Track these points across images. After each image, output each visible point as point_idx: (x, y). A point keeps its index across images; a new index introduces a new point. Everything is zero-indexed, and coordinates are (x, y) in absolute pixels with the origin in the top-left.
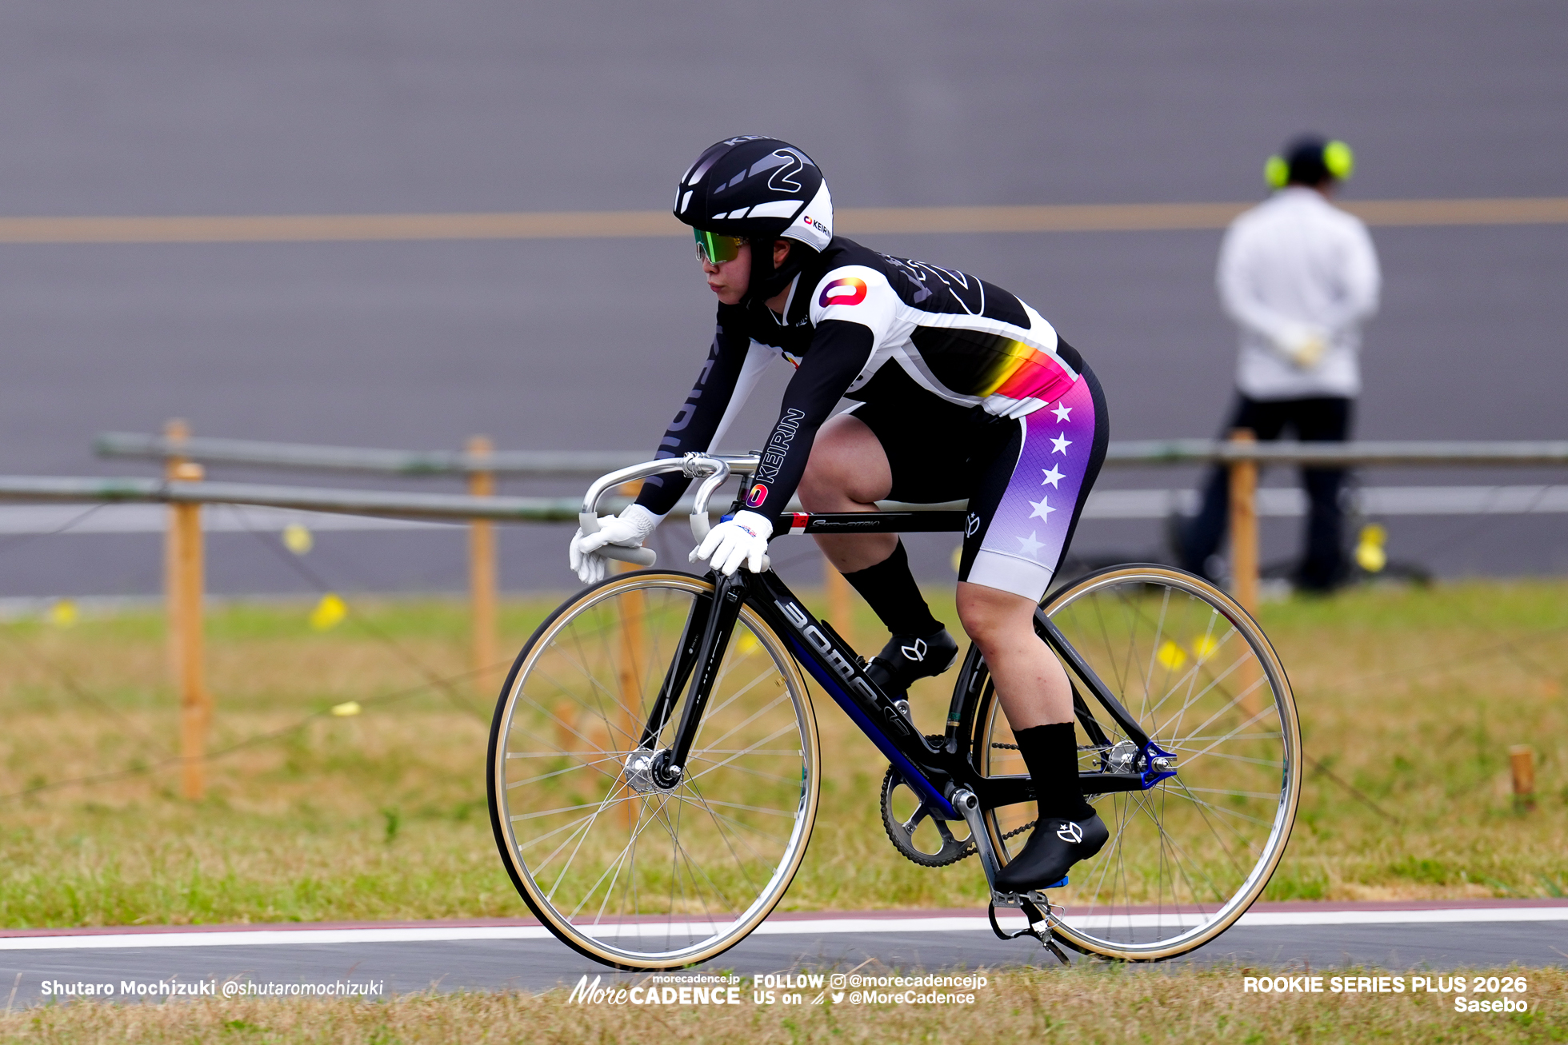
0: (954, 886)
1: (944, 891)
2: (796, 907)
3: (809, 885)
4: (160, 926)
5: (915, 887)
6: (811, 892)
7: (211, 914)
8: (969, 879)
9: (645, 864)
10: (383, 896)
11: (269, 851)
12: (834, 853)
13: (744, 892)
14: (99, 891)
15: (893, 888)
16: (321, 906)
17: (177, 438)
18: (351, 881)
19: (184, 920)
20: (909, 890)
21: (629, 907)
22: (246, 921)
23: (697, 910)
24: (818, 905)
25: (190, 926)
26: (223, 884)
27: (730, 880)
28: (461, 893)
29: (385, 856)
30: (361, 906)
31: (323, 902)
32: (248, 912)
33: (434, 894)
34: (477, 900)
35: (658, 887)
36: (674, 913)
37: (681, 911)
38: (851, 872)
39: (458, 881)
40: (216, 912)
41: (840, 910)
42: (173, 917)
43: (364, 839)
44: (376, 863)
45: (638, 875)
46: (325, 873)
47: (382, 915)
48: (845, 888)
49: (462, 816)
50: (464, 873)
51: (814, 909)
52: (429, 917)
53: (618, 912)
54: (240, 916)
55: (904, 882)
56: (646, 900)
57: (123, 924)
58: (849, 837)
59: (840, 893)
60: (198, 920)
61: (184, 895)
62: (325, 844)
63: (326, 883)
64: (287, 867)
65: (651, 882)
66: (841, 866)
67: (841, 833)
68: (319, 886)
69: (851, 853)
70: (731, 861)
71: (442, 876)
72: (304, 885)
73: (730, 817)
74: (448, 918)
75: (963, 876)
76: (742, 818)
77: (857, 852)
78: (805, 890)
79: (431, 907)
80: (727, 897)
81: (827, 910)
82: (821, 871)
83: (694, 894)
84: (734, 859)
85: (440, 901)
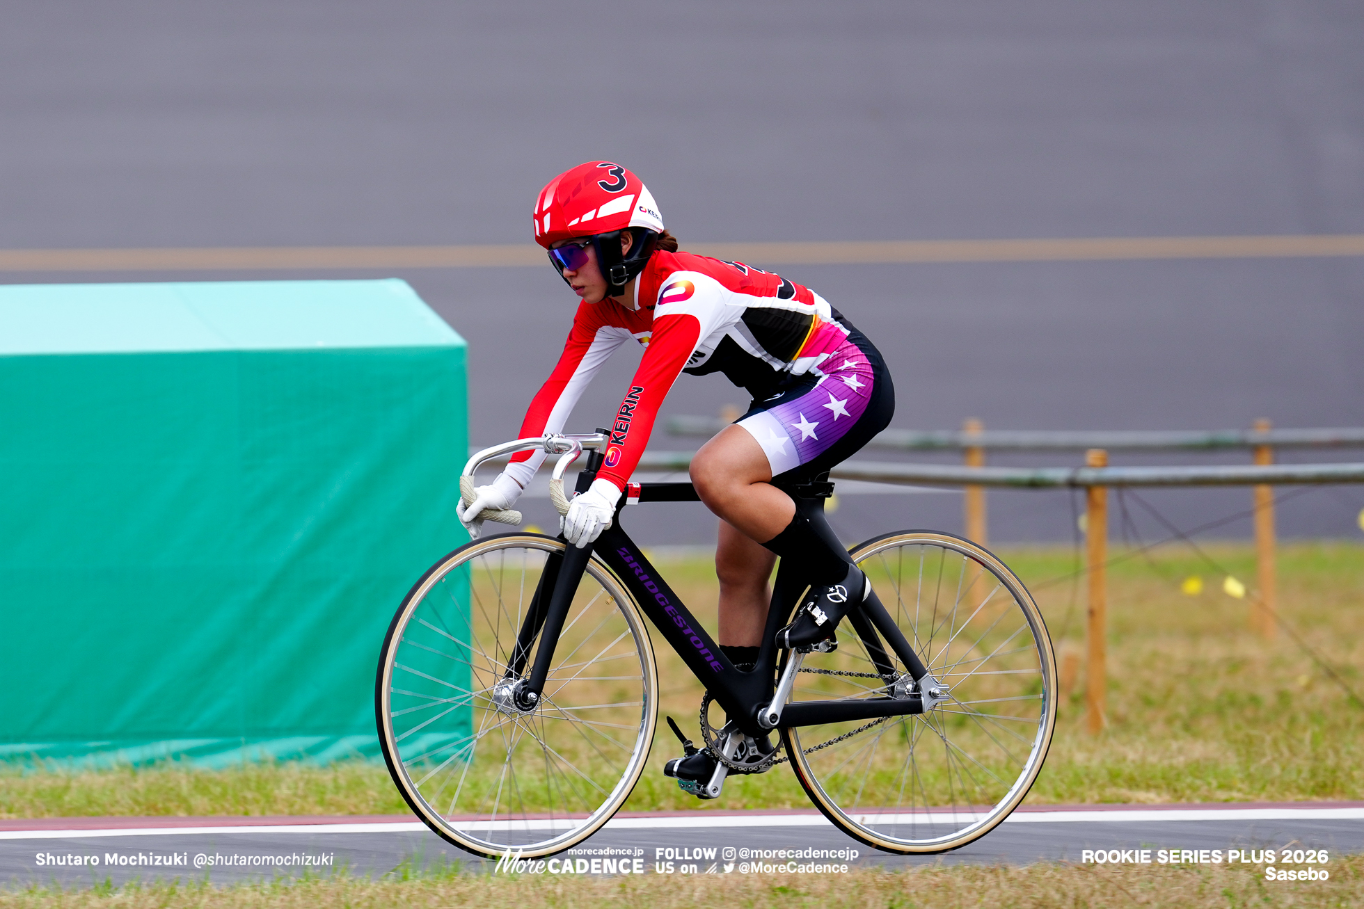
1: (1353, 786)
2: (1233, 799)
3: (1242, 781)
4: (718, 811)
5: (1329, 783)
6: (1244, 786)
7: (760, 801)
9: (1109, 763)
10: (896, 786)
12: (1264, 755)
13: (1190, 786)
15: (1312, 784)
16: (848, 795)
18: (872, 775)
19: (739, 805)
20: (1325, 786)
21: (1097, 797)
22: (788, 806)
23: (1152, 800)
24: (1250, 797)
25: (743, 810)
27: (1178, 776)
28: (961, 786)
29: (899, 755)
30: (880, 796)
31: (850, 791)
32: (790, 800)
33: (939, 786)
34: (973, 791)
35: (1120, 781)
36: (1133, 803)
37: (1138, 801)
38: (1277, 770)
40: (764, 799)
41: (1268, 801)
42: (730, 803)
43: (882, 741)
44: (892, 761)
45: (1104, 772)
46: (851, 769)
47: (898, 803)
48: (1272, 783)
51: (1247, 800)
52: (935, 805)
53: (1088, 802)
54: (783, 802)
55: (1320, 779)
56: (1110, 792)
57: (690, 808)
58: (1275, 742)
59: (1269, 788)
60: (750, 806)
61: (739, 786)
63: (852, 776)
64: (821, 763)
65: (1114, 777)
66: (1269, 766)
67: (1268, 738)
68: (846, 779)
69: (1276, 755)
70: (1180, 761)
71: (947, 772)
72: (835, 778)
73: (1178, 725)
74: (950, 806)
76: (1187, 727)
77: (1281, 754)
78: (1239, 785)
79: (937, 796)
80: (1175, 791)
81: (1258, 801)
82: (1252, 769)
83: (1148, 788)
84: (1182, 759)
85: (943, 793)
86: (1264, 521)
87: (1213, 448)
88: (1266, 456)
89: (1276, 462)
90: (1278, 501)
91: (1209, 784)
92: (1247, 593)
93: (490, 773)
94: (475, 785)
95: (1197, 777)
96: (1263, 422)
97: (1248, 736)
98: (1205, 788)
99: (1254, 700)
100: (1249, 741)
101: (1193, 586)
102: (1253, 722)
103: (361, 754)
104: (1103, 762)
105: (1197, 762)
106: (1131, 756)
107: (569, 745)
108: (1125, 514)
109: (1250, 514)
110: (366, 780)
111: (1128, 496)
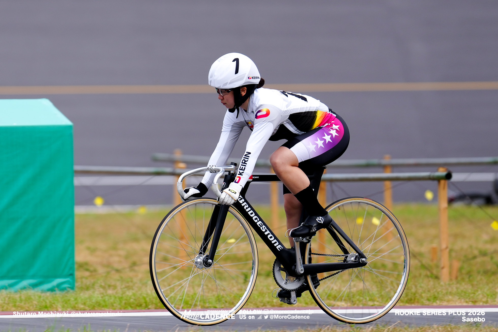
0: (426, 298)
1: (422, 300)
2: (375, 305)
3: (379, 298)
5: (413, 298)
7: (189, 306)
8: (431, 296)
9: (326, 291)
11: (207, 286)
12: (387, 287)
13: (358, 300)
14: (153, 298)
15: (406, 299)
16: (223, 303)
17: (178, 155)
18: (233, 295)
19: (180, 307)
20: (411, 300)
22: (199, 308)
23: (343, 305)
24: (382, 304)
25: (182, 309)
26: (192, 296)
27: (353, 296)
28: (268, 299)
29: (243, 288)
32: (200, 305)
33: (259, 300)
34: (273, 302)
35: (331, 298)
39: (267, 296)
42: (177, 306)
43: (237, 282)
44: (241, 290)
46: (224, 293)
49: (268, 275)
50: (269, 293)
55: (409, 297)
58: (392, 282)
60: (185, 307)
62: (224, 284)
63: (225, 296)
64: (213, 291)
67: (389, 281)
68: (223, 297)
69: (392, 287)
70: (354, 290)
72: (218, 297)
75: (428, 295)
77: (394, 287)
78: (377, 299)
79: (258, 304)
80: (353, 302)
82: (383, 293)
83: (341, 300)
84: (355, 289)
85: (261, 302)
86: (388, 195)
87: (368, 167)
88: (389, 169)
89: (392, 172)
90: (393, 187)
91: (366, 299)
92: (381, 224)
93: (82, 294)
94: (76, 299)
95: (361, 296)
96: (387, 156)
97: (381, 280)
98: (364, 300)
99: (384, 266)
100: (381, 282)
101: (360, 221)
102: (384, 274)
103: (31, 287)
104: (324, 290)
105: (361, 290)
106: (335, 288)
107: (113, 283)
108: (333, 192)
109: (382, 192)
110: (33, 297)
111: (334, 185)
